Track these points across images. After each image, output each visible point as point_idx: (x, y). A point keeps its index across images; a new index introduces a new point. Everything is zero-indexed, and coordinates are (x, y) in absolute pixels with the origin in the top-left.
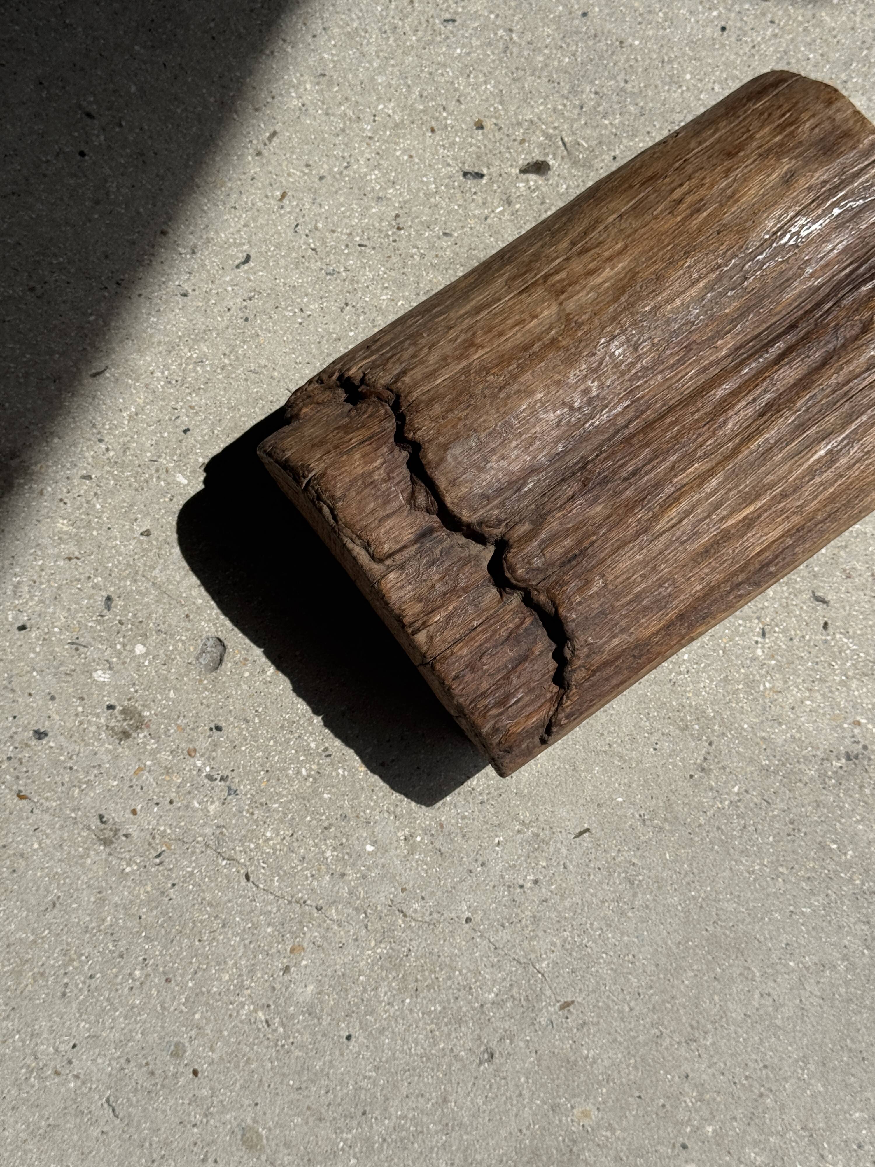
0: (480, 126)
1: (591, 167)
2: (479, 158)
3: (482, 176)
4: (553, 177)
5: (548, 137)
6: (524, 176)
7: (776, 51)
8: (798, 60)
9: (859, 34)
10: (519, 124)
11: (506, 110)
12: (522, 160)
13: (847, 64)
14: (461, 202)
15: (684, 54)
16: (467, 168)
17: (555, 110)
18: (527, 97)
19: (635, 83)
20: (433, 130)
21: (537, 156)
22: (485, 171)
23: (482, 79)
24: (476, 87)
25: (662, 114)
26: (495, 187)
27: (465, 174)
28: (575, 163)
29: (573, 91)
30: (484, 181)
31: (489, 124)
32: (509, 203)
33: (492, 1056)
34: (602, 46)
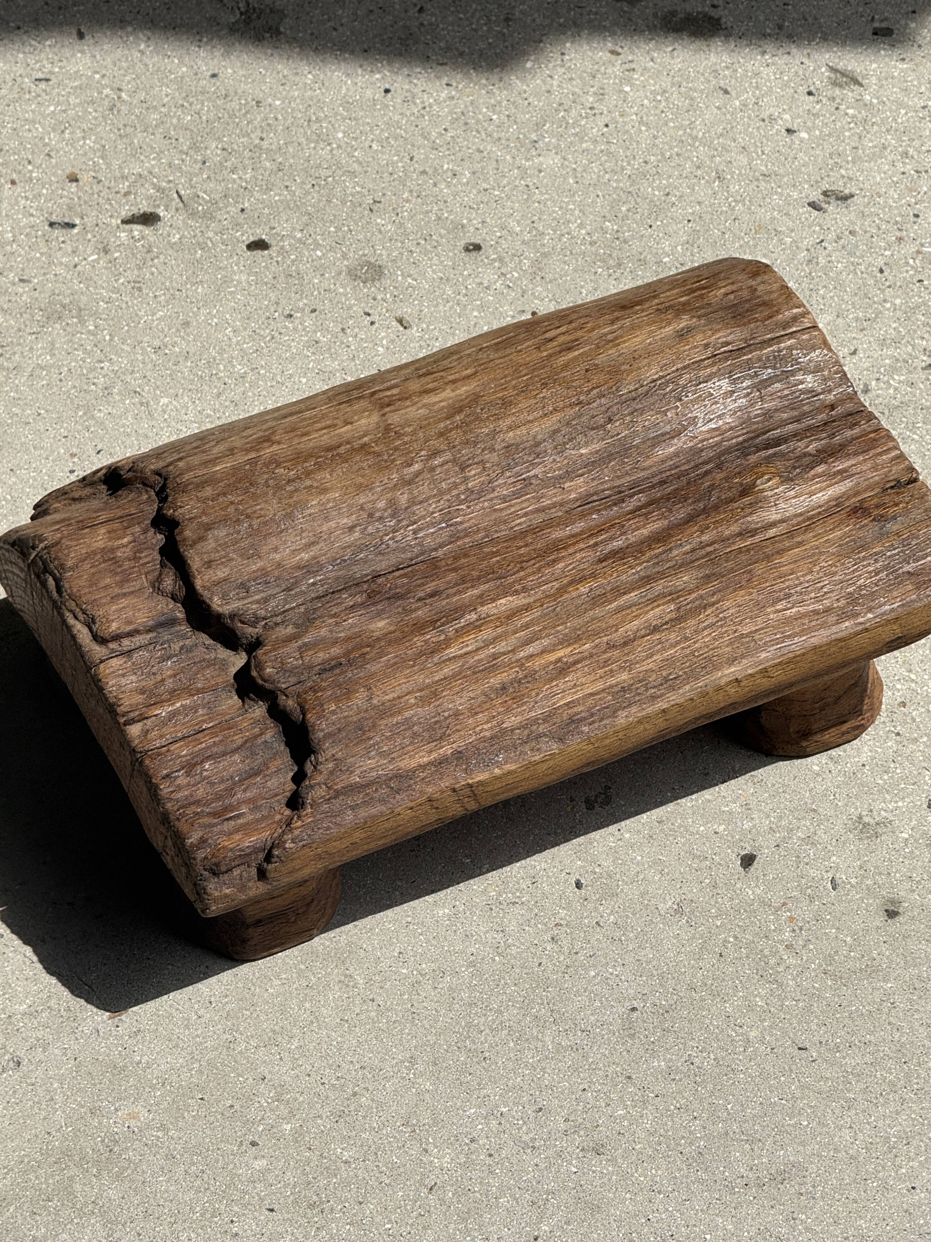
0: (74, 179)
1: (212, 218)
2: (70, 208)
3: (73, 226)
4: (162, 228)
5: (159, 189)
6: (127, 227)
7: (451, 112)
8: (478, 121)
9: (556, 97)
10: (124, 178)
11: (109, 165)
12: (126, 211)
13: (538, 126)
14: (45, 250)
15: (336, 114)
16: (54, 218)
17: (170, 165)
18: (136, 153)
19: (273, 140)
20: (13, 182)
21: (145, 207)
22: (77, 221)
23: (79, 134)
24: (71, 143)
25: (305, 170)
26: (89, 236)
27: (52, 225)
28: (193, 214)
29: (195, 147)
30: (75, 231)
31: (85, 178)
32: (106, 251)
33: (19, 1064)
34: (235, 105)
